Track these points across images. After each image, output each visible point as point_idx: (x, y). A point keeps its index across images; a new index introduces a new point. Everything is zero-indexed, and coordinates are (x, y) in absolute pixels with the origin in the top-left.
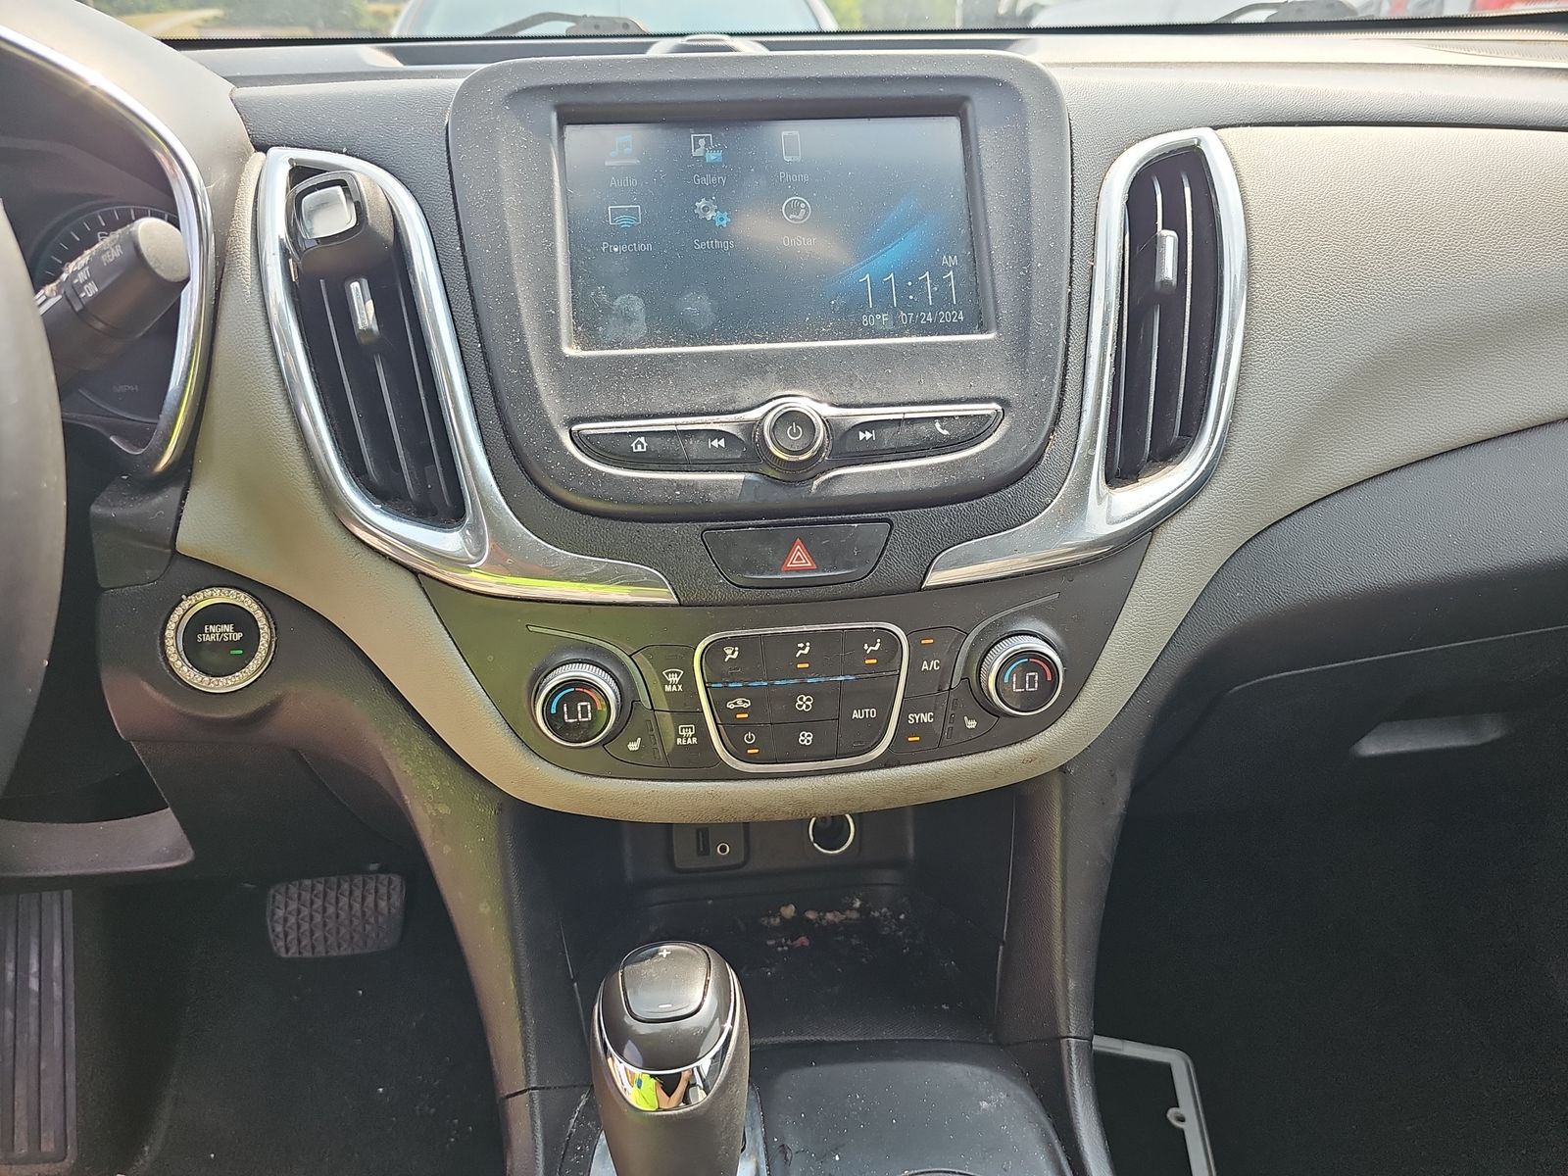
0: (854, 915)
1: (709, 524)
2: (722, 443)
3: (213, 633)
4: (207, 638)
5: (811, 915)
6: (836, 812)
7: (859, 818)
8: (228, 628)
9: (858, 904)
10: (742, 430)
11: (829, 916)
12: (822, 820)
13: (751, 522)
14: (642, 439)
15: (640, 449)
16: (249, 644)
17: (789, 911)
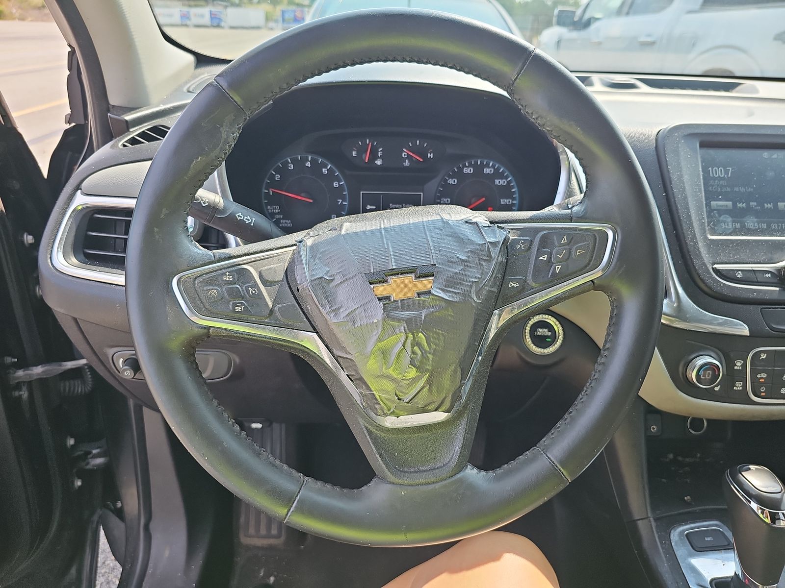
0: (698, 460)
1: (764, 306)
2: (770, 275)
3: (541, 332)
4: (539, 334)
5: (680, 458)
6: (702, 417)
7: (708, 420)
8: (546, 330)
9: (699, 455)
10: (777, 271)
11: (687, 460)
12: (694, 419)
13: (778, 307)
14: (740, 272)
15: (739, 276)
16: (554, 338)
17: (671, 456)
